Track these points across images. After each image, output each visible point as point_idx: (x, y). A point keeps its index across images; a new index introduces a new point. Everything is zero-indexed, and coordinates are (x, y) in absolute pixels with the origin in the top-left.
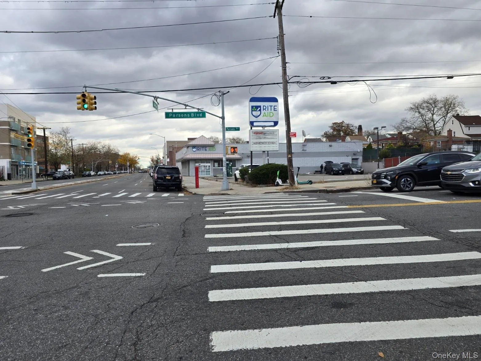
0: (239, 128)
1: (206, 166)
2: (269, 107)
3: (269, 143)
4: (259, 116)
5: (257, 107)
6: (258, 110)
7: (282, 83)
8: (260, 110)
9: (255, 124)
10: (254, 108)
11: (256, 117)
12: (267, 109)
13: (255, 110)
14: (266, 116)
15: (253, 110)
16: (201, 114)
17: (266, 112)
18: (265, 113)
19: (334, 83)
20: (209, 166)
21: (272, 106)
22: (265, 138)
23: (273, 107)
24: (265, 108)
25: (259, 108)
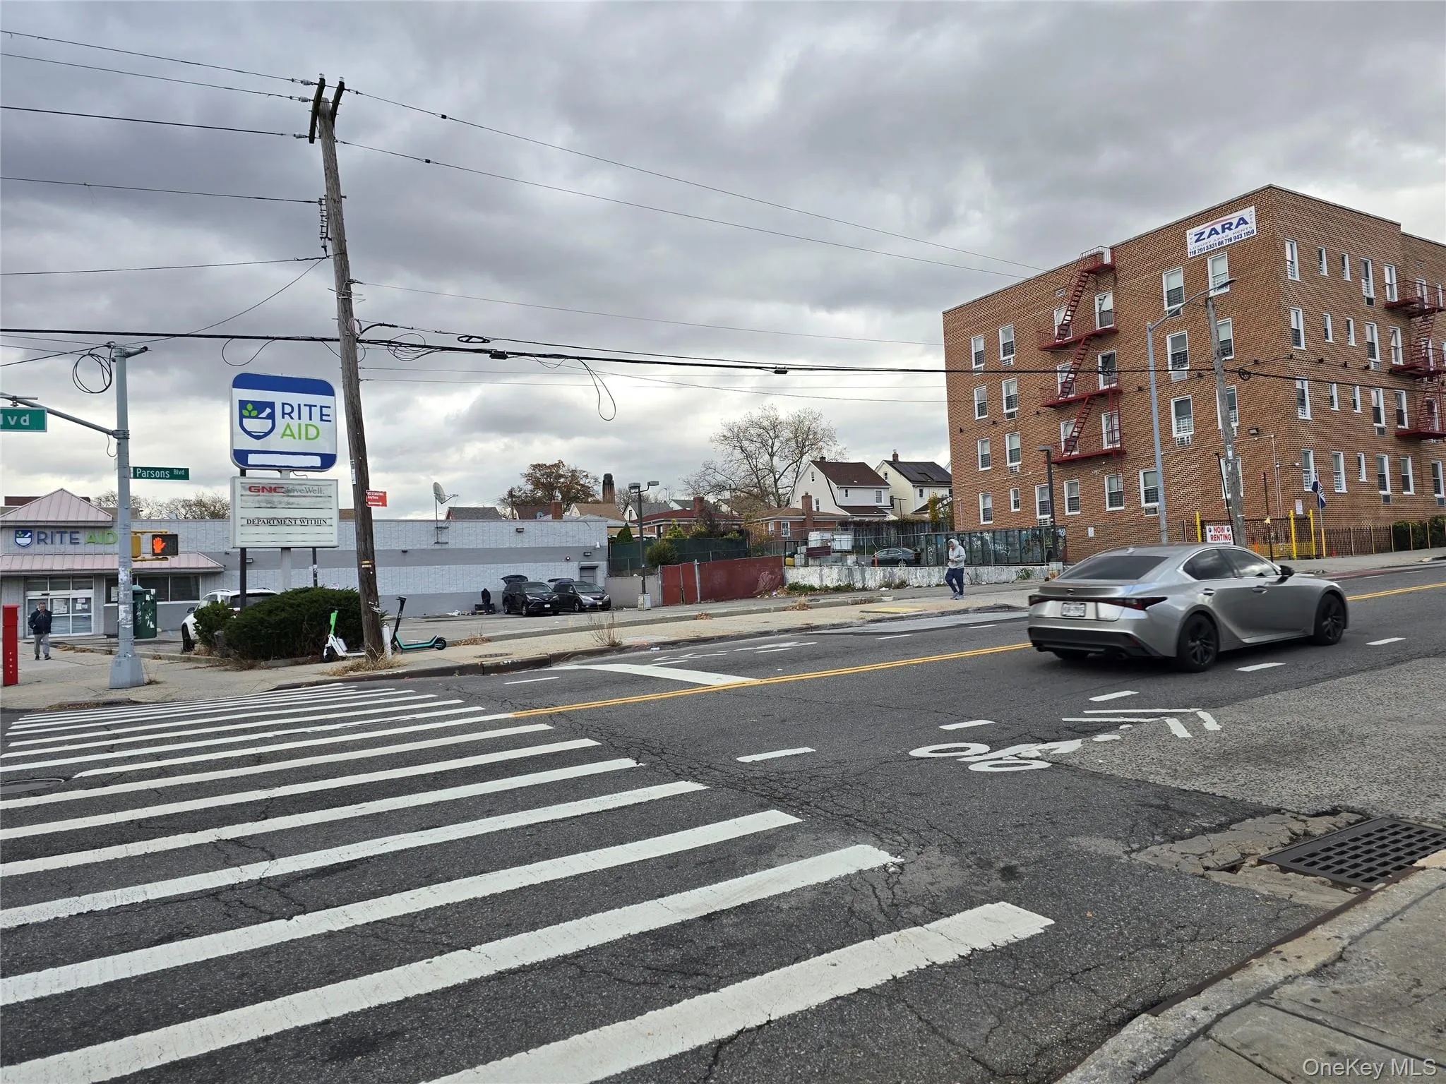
0: (187, 470)
1: (75, 600)
2: (305, 411)
3: (304, 522)
4: (267, 434)
5: (260, 406)
6: (264, 415)
7: (338, 340)
8: (271, 416)
9: (252, 459)
10: (250, 407)
11: (258, 438)
12: (295, 415)
13: (254, 413)
14: (293, 435)
15: (245, 413)
16: (27, 417)
17: (294, 423)
18: (288, 426)
19: (501, 355)
20: (88, 600)
21: (316, 406)
22: (289, 506)
23: (316, 411)
24: (288, 409)
25: (268, 411)
